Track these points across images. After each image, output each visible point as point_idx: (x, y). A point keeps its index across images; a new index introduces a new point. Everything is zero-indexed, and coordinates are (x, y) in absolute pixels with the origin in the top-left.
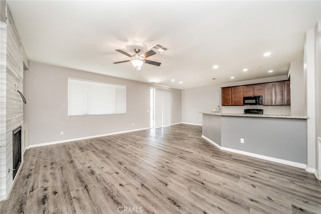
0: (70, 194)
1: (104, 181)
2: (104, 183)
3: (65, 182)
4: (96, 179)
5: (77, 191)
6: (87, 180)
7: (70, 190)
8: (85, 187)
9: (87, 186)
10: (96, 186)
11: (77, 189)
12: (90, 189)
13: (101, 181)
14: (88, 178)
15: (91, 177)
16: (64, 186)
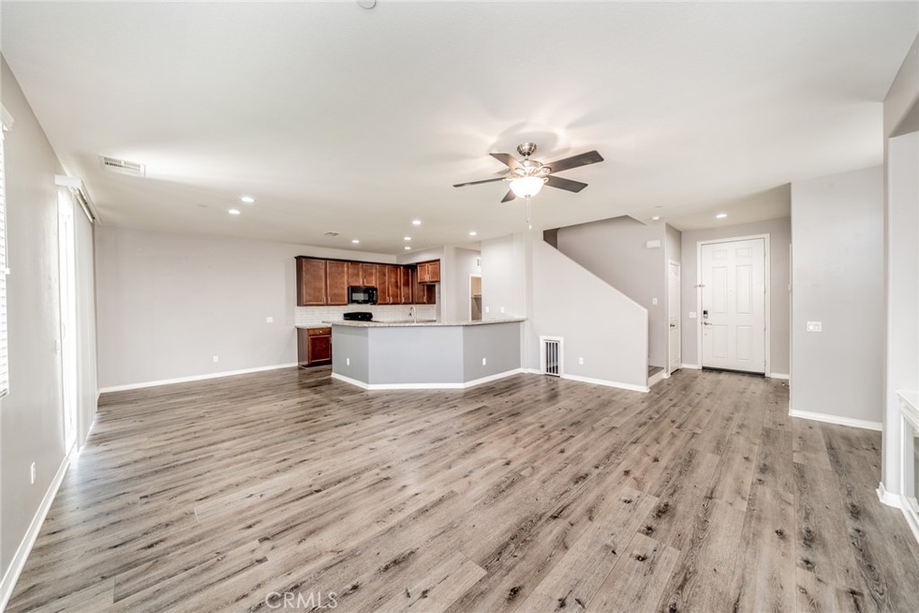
0: (749, 510)
1: (668, 482)
2: (673, 479)
3: (748, 543)
4: (676, 495)
5: (731, 504)
6: (695, 507)
7: (744, 515)
8: (711, 498)
9: (706, 497)
10: (691, 485)
11: (729, 508)
12: (706, 490)
13: (673, 485)
14: (687, 509)
15: (678, 505)
16: (754, 535)
